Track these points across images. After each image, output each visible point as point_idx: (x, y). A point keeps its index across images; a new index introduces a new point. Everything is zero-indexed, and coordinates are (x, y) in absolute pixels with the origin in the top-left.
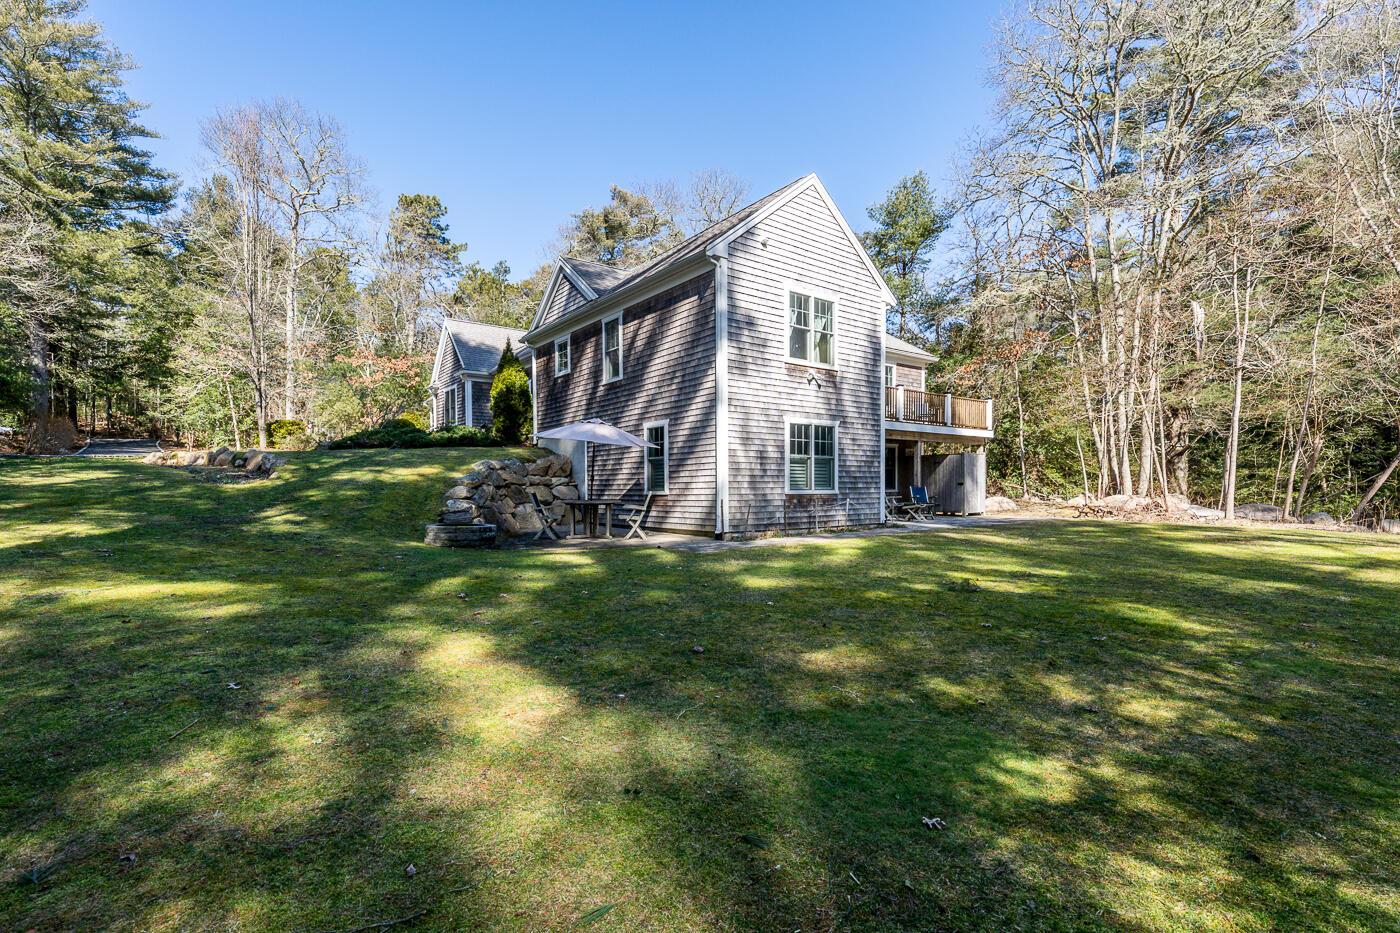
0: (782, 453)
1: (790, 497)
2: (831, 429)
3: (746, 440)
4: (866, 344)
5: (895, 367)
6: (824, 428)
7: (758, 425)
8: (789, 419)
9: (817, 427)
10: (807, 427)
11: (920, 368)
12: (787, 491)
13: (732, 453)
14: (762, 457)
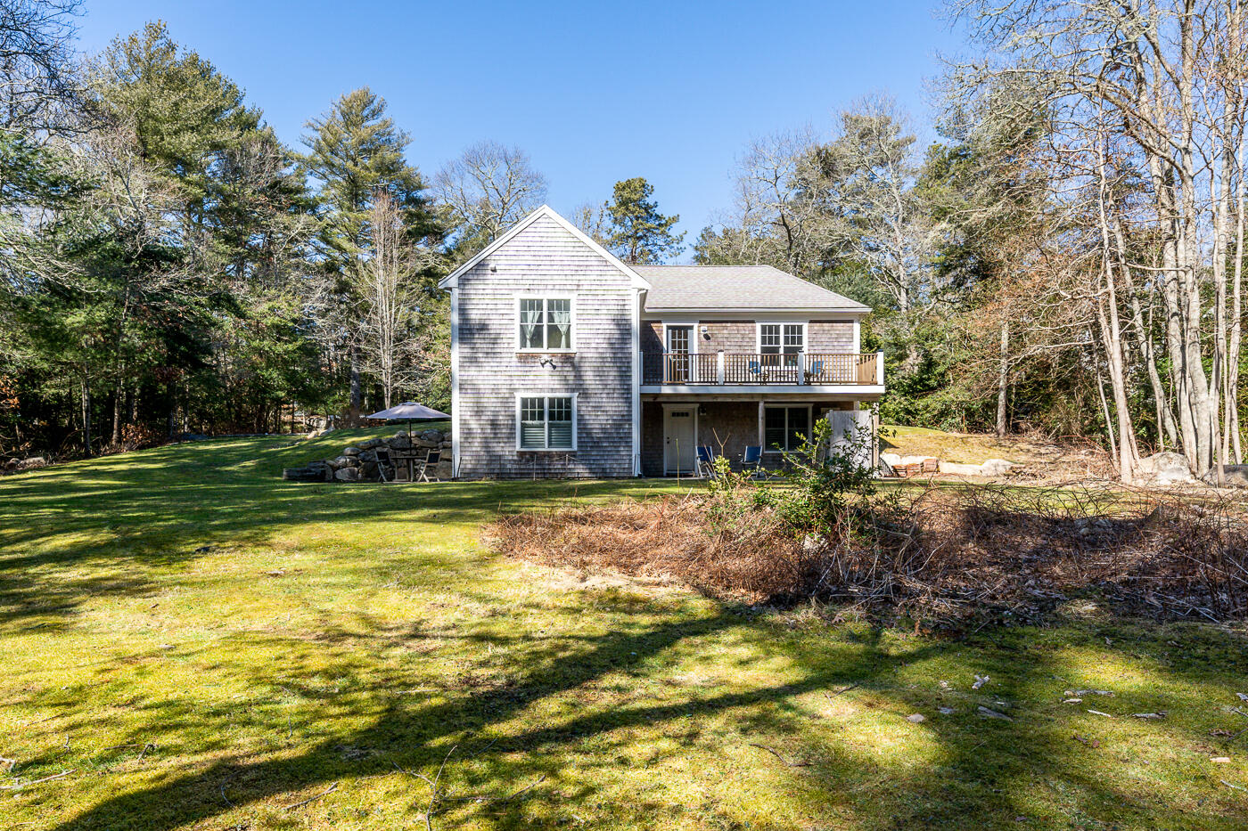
0: (514, 420)
1: (521, 454)
2: (569, 400)
3: (478, 412)
4: (612, 327)
5: (806, 326)
6: (560, 400)
7: (490, 402)
8: (519, 396)
9: (552, 400)
10: (541, 400)
11: (852, 322)
12: (518, 448)
13: (464, 423)
14: (494, 424)
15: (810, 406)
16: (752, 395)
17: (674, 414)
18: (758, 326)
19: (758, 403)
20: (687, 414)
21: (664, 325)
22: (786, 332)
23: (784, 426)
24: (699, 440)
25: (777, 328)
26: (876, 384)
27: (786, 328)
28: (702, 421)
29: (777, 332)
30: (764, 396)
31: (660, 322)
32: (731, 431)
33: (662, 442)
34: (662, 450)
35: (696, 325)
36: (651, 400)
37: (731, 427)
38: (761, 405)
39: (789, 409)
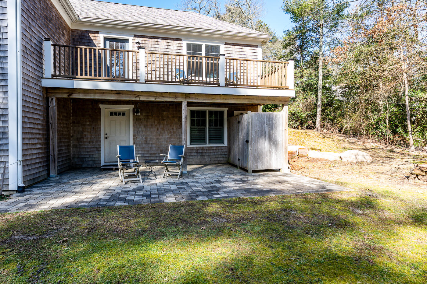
5: (222, 47)
11: (256, 46)
15: (226, 109)
16: (175, 95)
17: (112, 114)
18: (184, 44)
19: (181, 102)
20: (124, 114)
21: (101, 37)
22: (207, 50)
23: (205, 125)
24: (134, 136)
25: (200, 46)
26: (287, 89)
27: (207, 47)
28: (137, 120)
29: (200, 49)
30: (187, 95)
31: (97, 33)
32: (162, 129)
33: (100, 138)
34: (100, 145)
35: (131, 39)
36: (65, 96)
37: (162, 126)
38: (184, 105)
39: (210, 112)
